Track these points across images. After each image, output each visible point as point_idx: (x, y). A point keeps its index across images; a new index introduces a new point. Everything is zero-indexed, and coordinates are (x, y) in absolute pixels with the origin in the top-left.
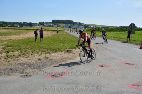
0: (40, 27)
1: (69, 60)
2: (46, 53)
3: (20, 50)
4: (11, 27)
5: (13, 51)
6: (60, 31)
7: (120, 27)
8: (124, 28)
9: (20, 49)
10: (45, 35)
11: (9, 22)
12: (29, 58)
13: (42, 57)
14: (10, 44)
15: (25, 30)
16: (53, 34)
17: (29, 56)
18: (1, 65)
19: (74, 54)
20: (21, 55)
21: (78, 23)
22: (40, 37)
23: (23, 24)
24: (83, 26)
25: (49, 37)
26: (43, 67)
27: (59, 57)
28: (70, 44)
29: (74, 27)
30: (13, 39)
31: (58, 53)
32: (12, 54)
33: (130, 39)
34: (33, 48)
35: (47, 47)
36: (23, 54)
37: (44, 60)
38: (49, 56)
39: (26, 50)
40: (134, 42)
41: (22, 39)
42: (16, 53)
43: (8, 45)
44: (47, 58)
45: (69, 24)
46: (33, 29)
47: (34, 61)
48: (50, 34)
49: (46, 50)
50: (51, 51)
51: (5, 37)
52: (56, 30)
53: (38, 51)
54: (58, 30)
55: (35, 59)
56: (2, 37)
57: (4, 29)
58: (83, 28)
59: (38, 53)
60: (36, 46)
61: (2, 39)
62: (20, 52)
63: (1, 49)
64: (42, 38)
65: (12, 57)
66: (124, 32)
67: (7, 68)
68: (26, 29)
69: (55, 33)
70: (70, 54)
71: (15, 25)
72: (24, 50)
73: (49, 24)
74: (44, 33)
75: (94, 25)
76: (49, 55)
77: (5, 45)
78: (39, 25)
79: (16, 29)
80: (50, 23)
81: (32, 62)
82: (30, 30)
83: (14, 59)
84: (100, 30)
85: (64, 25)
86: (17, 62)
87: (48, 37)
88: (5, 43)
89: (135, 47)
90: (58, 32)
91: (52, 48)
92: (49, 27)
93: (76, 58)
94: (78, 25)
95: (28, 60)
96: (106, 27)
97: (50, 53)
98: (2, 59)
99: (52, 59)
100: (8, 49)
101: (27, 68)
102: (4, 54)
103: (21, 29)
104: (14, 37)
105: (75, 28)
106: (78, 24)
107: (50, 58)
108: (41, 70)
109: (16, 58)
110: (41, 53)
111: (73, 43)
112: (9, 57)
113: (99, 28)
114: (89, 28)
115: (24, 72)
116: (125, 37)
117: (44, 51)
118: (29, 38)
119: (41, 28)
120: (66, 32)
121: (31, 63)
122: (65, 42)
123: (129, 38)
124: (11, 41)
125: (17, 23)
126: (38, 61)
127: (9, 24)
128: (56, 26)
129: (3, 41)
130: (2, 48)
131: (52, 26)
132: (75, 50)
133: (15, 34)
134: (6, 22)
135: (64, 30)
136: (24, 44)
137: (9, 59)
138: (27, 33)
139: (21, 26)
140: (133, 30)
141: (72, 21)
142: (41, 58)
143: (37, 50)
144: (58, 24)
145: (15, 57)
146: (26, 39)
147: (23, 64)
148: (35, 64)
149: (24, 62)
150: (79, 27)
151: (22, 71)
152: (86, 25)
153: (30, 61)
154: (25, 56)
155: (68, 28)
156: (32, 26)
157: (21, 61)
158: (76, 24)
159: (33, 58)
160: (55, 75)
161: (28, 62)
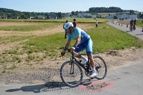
0: (73, 18)
1: (112, 66)
3: (46, 50)
4: (34, 19)
5: (36, 52)
6: (101, 24)
9: (46, 48)
11: (32, 13)
12: (57, 62)
14: (33, 42)
15: (52, 23)
16: (91, 28)
17: (57, 58)
18: (22, 70)
19: (120, 57)
20: (47, 57)
21: (128, 11)
23: (50, 15)
28: (115, 43)
29: (122, 17)
30: (36, 35)
32: (36, 55)
39: (54, 50)
41: (49, 36)
42: (41, 54)
43: (30, 43)
45: (115, 13)
46: (63, 22)
48: (86, 28)
51: (27, 32)
52: (95, 23)
56: (23, 32)
57: (26, 21)
58: (137, 18)
61: (23, 35)
62: (47, 53)
63: (22, 49)
65: (35, 59)
67: (28, 74)
68: (54, 22)
70: (115, 57)
71: (39, 17)
72: (50, 50)
73: (85, 14)
77: (27, 43)
78: (70, 16)
79: (41, 22)
80: (87, 12)
82: (58, 22)
83: (37, 62)
85: (106, 14)
86: (41, 67)
88: (27, 40)
90: (97, 25)
92: (85, 18)
93: (124, 63)
94: (128, 14)
95: (56, 64)
98: (22, 61)
100: (31, 48)
101: (54, 75)
102: (25, 55)
103: (48, 22)
104: (38, 33)
105: (123, 19)
106: (129, 12)
108: (73, 78)
109: (40, 60)
111: (119, 41)
112: (31, 59)
115: (50, 80)
118: (57, 34)
119: (75, 20)
120: (109, 26)
122: (107, 39)
124: (34, 37)
125: (42, 14)
126: (69, 65)
127: (32, 14)
128: (95, 16)
129: (24, 38)
130: (23, 47)
132: (122, 51)
133: (39, 28)
134: (28, 12)
135: (107, 21)
136: (50, 42)
137: (32, 62)
138: (55, 27)
139: (47, 18)
141: (119, 9)
144: (98, 13)
145: (38, 59)
146: (54, 36)
147: (49, 70)
148: (65, 69)
149: (50, 66)
150: (129, 17)
151: (48, 78)
152: (142, 13)
153: (58, 65)
154: (52, 58)
155: (112, 19)
156: (62, 17)
157: (47, 65)
158: (125, 13)
159: (62, 61)
160: (92, 86)
161: (56, 67)
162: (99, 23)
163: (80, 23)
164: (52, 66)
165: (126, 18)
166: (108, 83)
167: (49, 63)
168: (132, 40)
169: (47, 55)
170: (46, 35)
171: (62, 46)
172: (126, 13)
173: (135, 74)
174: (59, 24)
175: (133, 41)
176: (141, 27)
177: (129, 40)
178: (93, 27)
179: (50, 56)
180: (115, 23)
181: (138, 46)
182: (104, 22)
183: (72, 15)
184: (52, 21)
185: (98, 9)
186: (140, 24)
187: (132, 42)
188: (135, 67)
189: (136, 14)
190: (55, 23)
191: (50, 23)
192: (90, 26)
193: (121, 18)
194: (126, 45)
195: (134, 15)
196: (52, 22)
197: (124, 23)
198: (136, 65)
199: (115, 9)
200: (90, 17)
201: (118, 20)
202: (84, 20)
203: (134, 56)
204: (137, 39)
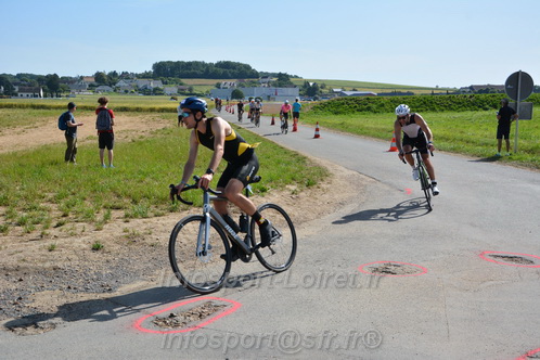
2: (126, 216)
3: (6, 205)
7: (463, 90)
8: (482, 96)
9: (5, 198)
10: (121, 132)
12: (48, 243)
13: (108, 235)
15: (27, 111)
16: (161, 126)
17: (47, 231)
20: (10, 228)
21: (274, 75)
22: (97, 142)
23: (15, 84)
24: (297, 89)
25: (140, 143)
26: (113, 282)
27: (190, 234)
33: (508, 143)
34: (66, 196)
35: (133, 187)
36: (18, 225)
37: (117, 247)
38: (141, 231)
39: (35, 204)
40: (529, 157)
41: (15, 154)
44: (132, 238)
45: (234, 81)
46: (64, 108)
47: (74, 257)
48: (144, 127)
49: (127, 201)
50: (152, 207)
52: (174, 111)
53: (88, 205)
55: (76, 245)
59: (88, 218)
62: (9, 215)
64: (110, 148)
66: (481, 113)
68: (34, 107)
69: (171, 122)
72: (23, 203)
73: (142, 83)
74: (120, 123)
75: (344, 84)
76: (144, 227)
78: (91, 86)
80: (146, 76)
81: (60, 260)
82: (49, 108)
84: (374, 106)
85: (208, 84)
87: (138, 143)
89: (533, 181)
91: (157, 192)
92: (141, 96)
95: (45, 252)
96: (400, 94)
97: (149, 214)
99: (155, 242)
101: (37, 289)
103: (9, 107)
106: (275, 79)
107: (148, 241)
108: (106, 294)
110: (107, 218)
113: (368, 98)
114: (324, 96)
115: (24, 310)
116: (487, 133)
117: (118, 209)
118: (47, 148)
121: (59, 265)
123: (504, 141)
126: (92, 253)
128: (172, 89)
131: (156, 89)
132: (260, 199)
136: (21, 175)
138: (37, 124)
139: (5, 93)
140: (521, 103)
141: (248, 67)
142: (107, 239)
143: (87, 203)
144: (184, 81)
146: (34, 154)
147: (18, 273)
148: (77, 268)
149: (24, 260)
150: (276, 94)
151: (15, 304)
152: (311, 84)
153: (53, 253)
154: (28, 232)
156: (60, 92)
157: (11, 258)
158: (264, 80)
159: (66, 240)
160: (172, 316)
161: (44, 262)
163: (124, 109)
164: (29, 259)
165: (269, 97)
166: (222, 303)
167: (20, 249)
168: (288, 164)
169: (10, 221)
170: (6, 151)
171: (65, 187)
172: (267, 80)
174: (51, 115)
175: (293, 168)
176: (311, 124)
177: (279, 163)
179: (21, 223)
181: (306, 182)
183: (96, 84)
184: (25, 104)
185: (183, 67)
186: (308, 114)
187: (288, 170)
189: (295, 86)
190: (36, 111)
191: (18, 111)
192: (159, 122)
194: (271, 181)
195: (290, 89)
196: (27, 107)
199: (234, 68)
200: (157, 92)
202: (138, 103)
203: (296, 214)
204: (302, 159)
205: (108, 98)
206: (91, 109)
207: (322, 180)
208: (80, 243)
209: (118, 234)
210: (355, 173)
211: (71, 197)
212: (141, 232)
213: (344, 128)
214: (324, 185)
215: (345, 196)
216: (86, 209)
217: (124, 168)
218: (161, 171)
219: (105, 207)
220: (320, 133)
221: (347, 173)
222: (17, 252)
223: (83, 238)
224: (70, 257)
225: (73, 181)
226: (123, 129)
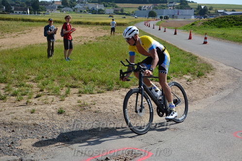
0: (65, 14)
2: (80, 92)
3: (5, 83)
9: (5, 78)
10: (77, 38)
12: (31, 108)
13: (68, 104)
15: (19, 23)
16: (102, 35)
17: (30, 100)
20: (8, 97)
23: (13, 5)
24: (193, 10)
25: (89, 45)
26: (70, 135)
29: (165, 13)
31: (117, 92)
34: (43, 78)
35: (84, 73)
36: (13, 95)
37: (73, 112)
39: (23, 82)
41: (11, 50)
44: (83, 107)
45: (151, 5)
46: (44, 21)
47: (47, 117)
48: (92, 35)
49: (80, 82)
50: (96, 87)
53: (56, 85)
54: (113, 23)
55: (48, 110)
58: (193, 17)
59: (56, 93)
60: (50, 72)
62: (7, 89)
68: (23, 20)
72: (16, 82)
73: (91, 6)
75: (226, 7)
76: (91, 100)
78: (59, 8)
82: (33, 21)
85: (134, 7)
91: (99, 77)
92: (90, 14)
94: (177, 8)
95: (28, 114)
97: (94, 91)
99: (97, 110)
101: (23, 137)
103: (8, 19)
105: (166, 18)
106: (178, 4)
107: (93, 109)
110: (67, 93)
114: (211, 15)
115: (15, 150)
117: (74, 87)
118: (31, 47)
121: (37, 122)
126: (58, 116)
128: (110, 10)
131: (100, 10)
135: (136, 22)
136: (15, 64)
138: (26, 31)
139: (6, 11)
142: (67, 107)
143: (55, 83)
144: (118, 5)
146: (23, 50)
147: (12, 126)
148: (48, 125)
149: (15, 118)
150: (178, 14)
151: (9, 146)
152: (203, 7)
153: (34, 115)
154: (19, 101)
155: (146, 17)
156: (40, 11)
157: (7, 117)
158: (171, 4)
159: (42, 106)
160: (107, 159)
161: (28, 120)
162: (118, 24)
163: (80, 23)
164: (19, 118)
165: (173, 16)
167: (13, 111)
169: (7, 93)
170: (6, 48)
171: (42, 72)
173: (193, 132)
174: (34, 26)
175: (188, 64)
176: (201, 34)
177: (179, 60)
178: (107, 34)
179: (14, 95)
180: (152, 26)
181: (197, 74)
182: (130, 23)
183: (62, 6)
184: (18, 18)
186: (200, 28)
187: (185, 65)
188: (192, 117)
189: (191, 9)
190: (24, 23)
191: (14, 22)
192: (101, 32)
193: (163, 16)
194: (173, 72)
195: (188, 10)
196: (19, 20)
197: (170, 27)
198: (193, 111)
200: (101, 12)
201: (156, 20)
202: (88, 19)
204: (194, 58)
205: (70, 15)
206: (59, 22)
207: (208, 72)
208: (50, 108)
209: (75, 104)
210: (231, 68)
211: (45, 78)
212: (89, 103)
213: (224, 37)
214: (209, 76)
215: (224, 84)
216: (55, 87)
217: (79, 61)
218: (102, 64)
219: (66, 86)
220: (207, 40)
221: (226, 68)
222: (11, 113)
223: (52, 106)
224: (44, 117)
225: (47, 69)
226: (79, 35)
